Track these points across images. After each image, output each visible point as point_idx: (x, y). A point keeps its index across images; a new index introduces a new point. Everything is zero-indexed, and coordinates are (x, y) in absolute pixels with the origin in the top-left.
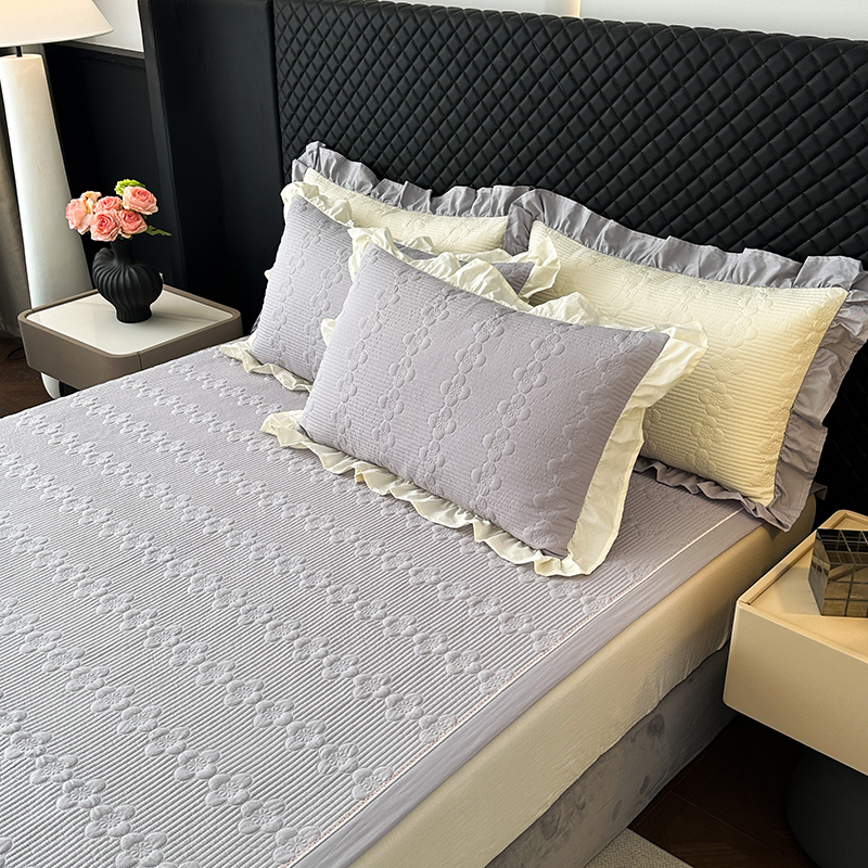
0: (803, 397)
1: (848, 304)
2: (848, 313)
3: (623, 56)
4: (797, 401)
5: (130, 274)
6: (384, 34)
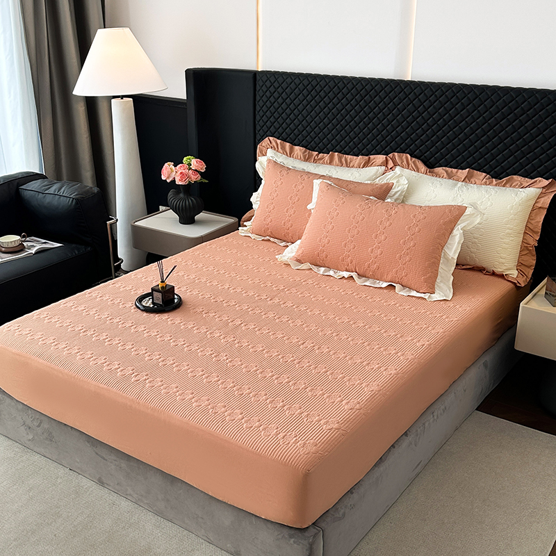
3: (438, 96)
5: (191, 200)
6: (318, 88)
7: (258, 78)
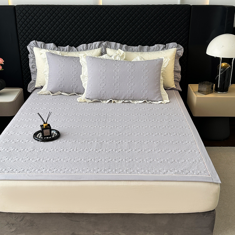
0: (175, 68)
1: (177, 50)
2: (178, 52)
3: (123, 12)
6: (57, 12)
7: (16, 9)
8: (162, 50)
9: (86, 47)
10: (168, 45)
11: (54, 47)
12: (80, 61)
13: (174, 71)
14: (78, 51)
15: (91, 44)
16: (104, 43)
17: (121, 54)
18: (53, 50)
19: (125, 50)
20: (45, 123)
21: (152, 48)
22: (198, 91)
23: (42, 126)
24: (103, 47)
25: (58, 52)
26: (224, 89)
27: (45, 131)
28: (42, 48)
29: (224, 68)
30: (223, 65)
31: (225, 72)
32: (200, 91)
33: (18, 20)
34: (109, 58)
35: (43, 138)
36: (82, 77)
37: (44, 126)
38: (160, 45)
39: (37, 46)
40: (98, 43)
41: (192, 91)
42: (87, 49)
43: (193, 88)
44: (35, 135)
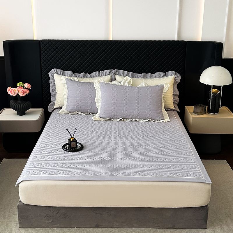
0: (174, 92)
1: (175, 77)
2: (176, 79)
3: (130, 46)
4: (173, 93)
6: (75, 46)
7: (41, 43)
8: (162, 77)
9: (98, 74)
10: (168, 73)
11: (71, 74)
12: (95, 86)
13: (173, 95)
14: (91, 77)
15: (103, 71)
16: (113, 71)
17: (129, 80)
18: (71, 76)
19: (131, 77)
20: (72, 137)
21: (154, 75)
22: (194, 112)
23: (69, 139)
24: (113, 74)
25: (75, 79)
26: (215, 110)
27: (72, 143)
28: (61, 75)
29: (214, 93)
30: (214, 91)
31: (216, 97)
32: (195, 112)
33: (42, 52)
34: (119, 84)
35: (70, 149)
36: (96, 99)
37: (71, 139)
38: (161, 73)
39: (57, 73)
40: (108, 71)
41: (189, 112)
42: (99, 76)
43: (189, 109)
44: (64, 146)
